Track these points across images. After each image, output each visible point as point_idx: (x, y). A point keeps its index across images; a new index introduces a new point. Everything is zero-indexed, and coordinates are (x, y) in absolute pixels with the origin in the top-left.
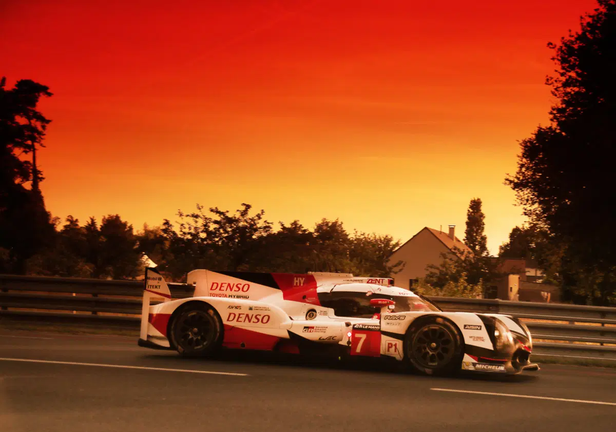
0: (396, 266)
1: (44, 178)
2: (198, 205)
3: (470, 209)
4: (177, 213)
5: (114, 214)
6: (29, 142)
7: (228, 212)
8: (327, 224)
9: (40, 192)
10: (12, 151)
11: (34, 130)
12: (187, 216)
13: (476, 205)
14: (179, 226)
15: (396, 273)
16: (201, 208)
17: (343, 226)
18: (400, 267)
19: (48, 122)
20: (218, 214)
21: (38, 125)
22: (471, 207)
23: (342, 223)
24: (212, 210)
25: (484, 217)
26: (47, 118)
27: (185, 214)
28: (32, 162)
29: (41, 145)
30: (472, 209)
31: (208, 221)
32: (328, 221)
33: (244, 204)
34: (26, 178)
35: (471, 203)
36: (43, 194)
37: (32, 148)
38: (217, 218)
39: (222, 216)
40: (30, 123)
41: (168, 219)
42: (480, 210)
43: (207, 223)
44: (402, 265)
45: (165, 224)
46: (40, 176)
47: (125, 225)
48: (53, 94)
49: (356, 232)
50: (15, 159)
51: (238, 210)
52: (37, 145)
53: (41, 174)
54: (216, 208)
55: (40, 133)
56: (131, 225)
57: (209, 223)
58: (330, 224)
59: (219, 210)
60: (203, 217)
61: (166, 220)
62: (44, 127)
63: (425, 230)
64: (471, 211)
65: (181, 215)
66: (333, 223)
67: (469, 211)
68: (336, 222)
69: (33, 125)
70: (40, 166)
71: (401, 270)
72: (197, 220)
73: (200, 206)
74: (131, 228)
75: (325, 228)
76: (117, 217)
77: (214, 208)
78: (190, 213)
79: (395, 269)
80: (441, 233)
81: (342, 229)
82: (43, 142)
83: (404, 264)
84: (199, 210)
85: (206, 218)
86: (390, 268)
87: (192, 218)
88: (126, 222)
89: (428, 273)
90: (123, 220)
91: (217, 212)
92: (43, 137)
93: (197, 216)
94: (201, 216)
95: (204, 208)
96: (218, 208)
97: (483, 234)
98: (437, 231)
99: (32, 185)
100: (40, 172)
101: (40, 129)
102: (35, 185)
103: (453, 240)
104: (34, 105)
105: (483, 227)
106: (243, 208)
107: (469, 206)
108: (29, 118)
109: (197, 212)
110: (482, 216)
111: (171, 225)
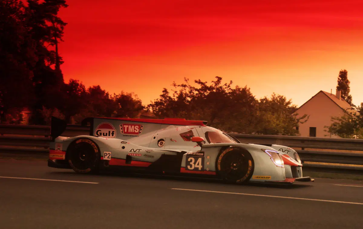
0: (302, 118)
1: (63, 62)
2: (185, 78)
3: (339, 78)
4: (172, 84)
5: (96, 85)
6: (54, 38)
7: (206, 82)
8: (239, 89)
9: (61, 71)
10: (43, 44)
11: (56, 29)
12: (179, 86)
13: (343, 75)
14: (174, 92)
15: (302, 123)
16: (187, 80)
17: (250, 91)
18: (306, 118)
19: (65, 24)
20: (200, 84)
21: (59, 26)
22: (340, 76)
23: (249, 89)
24: (196, 82)
25: (349, 82)
26: (64, 22)
27: (177, 85)
28: (55, 51)
29: (61, 40)
30: (341, 78)
31: (192, 89)
32: (240, 87)
33: (217, 77)
34: (52, 62)
35: (340, 74)
36: (63, 72)
37: (55, 42)
38: (199, 87)
39: (203, 85)
40: (54, 25)
41: (166, 88)
42: (347, 78)
43: (191, 90)
44: (306, 117)
45: (163, 91)
46: (61, 61)
47: (104, 92)
48: (68, 6)
49: (275, 95)
50: (45, 49)
51: (213, 81)
52: (58, 39)
53: (62, 59)
54: (199, 80)
55: (60, 32)
56: (108, 92)
57: (193, 90)
58: (241, 90)
59: (201, 81)
60: (189, 86)
61: (165, 89)
62: (62, 28)
63: (320, 93)
64: (340, 79)
65: (175, 85)
66: (243, 89)
67: (339, 79)
68: (245, 88)
69: (55, 26)
70: (60, 54)
71: (306, 121)
72: (185, 88)
73: (187, 79)
74: (107, 94)
75: (237, 92)
76: (99, 87)
77: (198, 80)
78: (180, 84)
79: (301, 120)
80: (331, 94)
81: (250, 92)
82: (62, 38)
83: (308, 117)
84: (186, 82)
85: (191, 87)
86: (298, 120)
87: (182, 87)
88: (104, 90)
89: (333, 123)
90: (102, 88)
91: (200, 82)
92: (62, 34)
93: (185, 86)
94: (188, 85)
95: (189, 80)
96: (201, 80)
97: (349, 94)
98: (328, 93)
99: (55, 67)
100: (61, 58)
101: (60, 29)
102: (57, 67)
103: (339, 99)
104: (56, 13)
105: (349, 89)
106: (216, 80)
107: (338, 76)
108: (53, 22)
109: (185, 83)
110: (347, 82)
111: (168, 92)
